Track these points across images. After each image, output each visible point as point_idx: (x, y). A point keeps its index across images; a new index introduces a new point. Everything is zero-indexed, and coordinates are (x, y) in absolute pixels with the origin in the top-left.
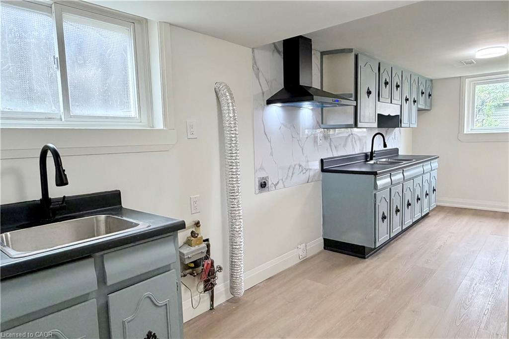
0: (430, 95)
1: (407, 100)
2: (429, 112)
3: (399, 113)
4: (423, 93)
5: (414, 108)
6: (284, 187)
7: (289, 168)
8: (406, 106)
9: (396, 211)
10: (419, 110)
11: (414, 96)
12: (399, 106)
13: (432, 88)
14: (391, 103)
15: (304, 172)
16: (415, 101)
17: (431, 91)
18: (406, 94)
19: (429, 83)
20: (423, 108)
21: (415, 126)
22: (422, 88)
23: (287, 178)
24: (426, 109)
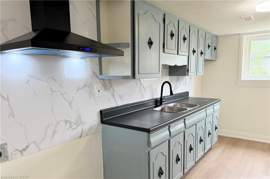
0: (215, 49)
1: (194, 52)
2: (214, 62)
3: (186, 64)
4: (209, 46)
5: (201, 59)
6: (40, 150)
7: (48, 127)
8: (193, 57)
9: (176, 160)
10: (206, 60)
11: (201, 48)
12: (186, 58)
13: (217, 43)
14: (178, 54)
15: (73, 127)
16: (202, 53)
17: (217, 45)
18: (193, 46)
19: (214, 39)
20: (209, 58)
21: (202, 74)
22: (208, 42)
23: (44, 139)
24: (212, 59)
